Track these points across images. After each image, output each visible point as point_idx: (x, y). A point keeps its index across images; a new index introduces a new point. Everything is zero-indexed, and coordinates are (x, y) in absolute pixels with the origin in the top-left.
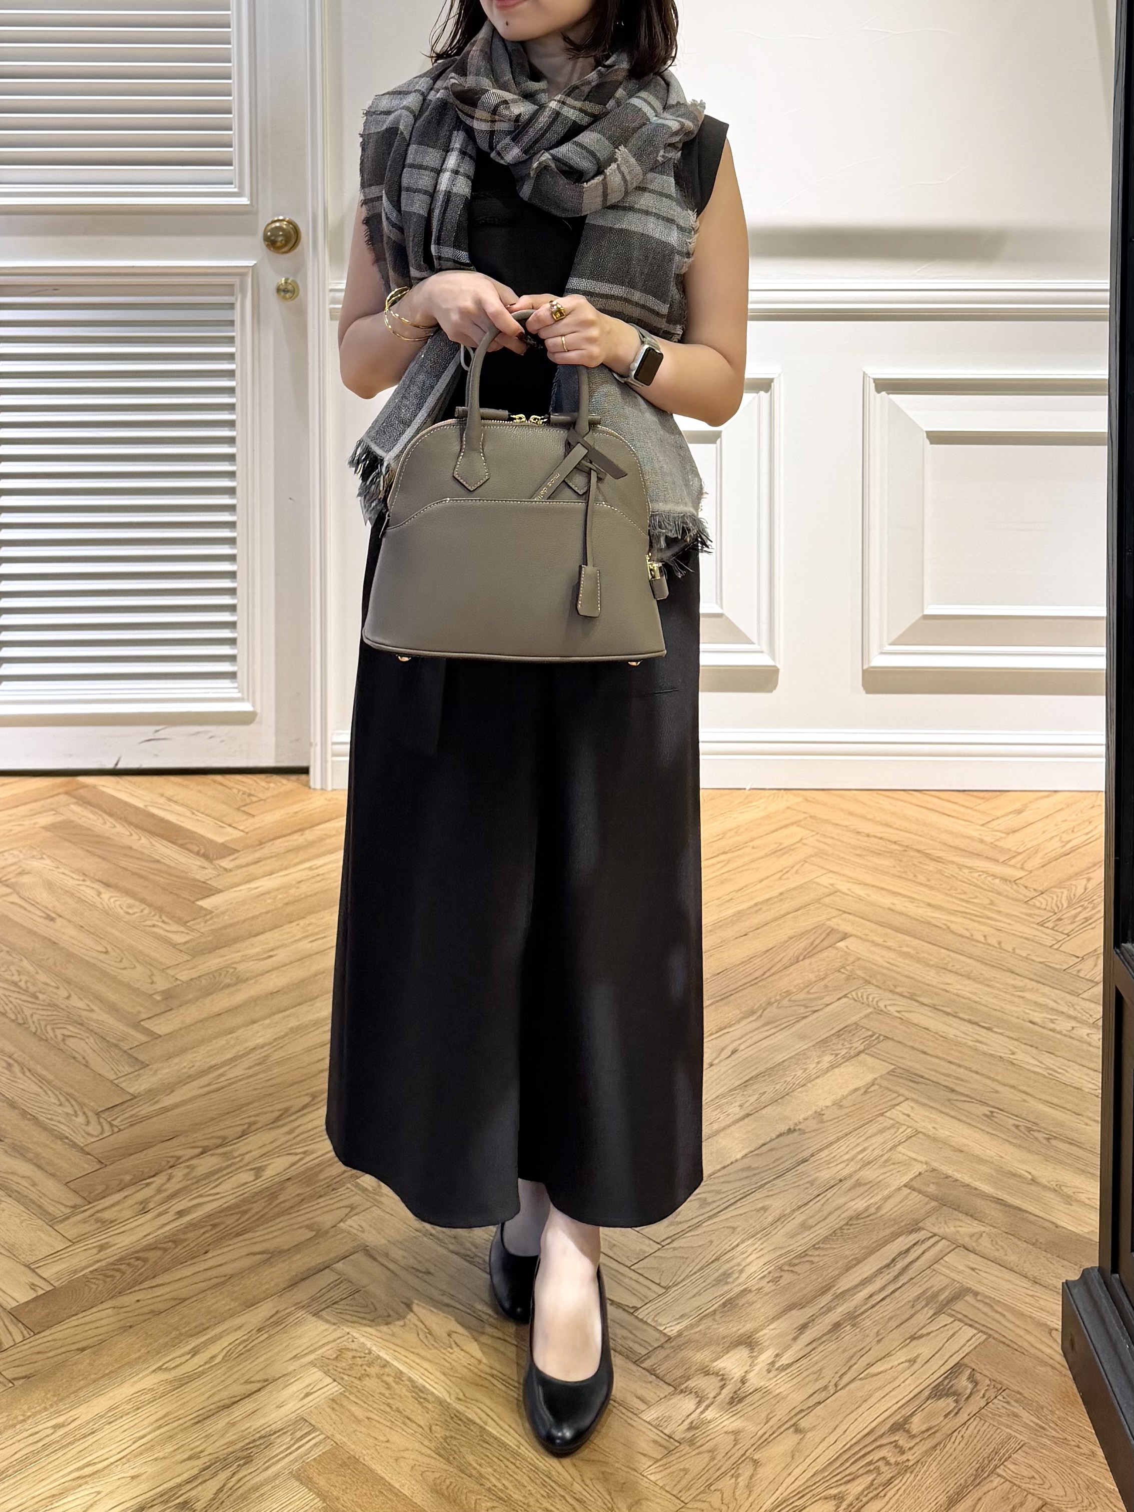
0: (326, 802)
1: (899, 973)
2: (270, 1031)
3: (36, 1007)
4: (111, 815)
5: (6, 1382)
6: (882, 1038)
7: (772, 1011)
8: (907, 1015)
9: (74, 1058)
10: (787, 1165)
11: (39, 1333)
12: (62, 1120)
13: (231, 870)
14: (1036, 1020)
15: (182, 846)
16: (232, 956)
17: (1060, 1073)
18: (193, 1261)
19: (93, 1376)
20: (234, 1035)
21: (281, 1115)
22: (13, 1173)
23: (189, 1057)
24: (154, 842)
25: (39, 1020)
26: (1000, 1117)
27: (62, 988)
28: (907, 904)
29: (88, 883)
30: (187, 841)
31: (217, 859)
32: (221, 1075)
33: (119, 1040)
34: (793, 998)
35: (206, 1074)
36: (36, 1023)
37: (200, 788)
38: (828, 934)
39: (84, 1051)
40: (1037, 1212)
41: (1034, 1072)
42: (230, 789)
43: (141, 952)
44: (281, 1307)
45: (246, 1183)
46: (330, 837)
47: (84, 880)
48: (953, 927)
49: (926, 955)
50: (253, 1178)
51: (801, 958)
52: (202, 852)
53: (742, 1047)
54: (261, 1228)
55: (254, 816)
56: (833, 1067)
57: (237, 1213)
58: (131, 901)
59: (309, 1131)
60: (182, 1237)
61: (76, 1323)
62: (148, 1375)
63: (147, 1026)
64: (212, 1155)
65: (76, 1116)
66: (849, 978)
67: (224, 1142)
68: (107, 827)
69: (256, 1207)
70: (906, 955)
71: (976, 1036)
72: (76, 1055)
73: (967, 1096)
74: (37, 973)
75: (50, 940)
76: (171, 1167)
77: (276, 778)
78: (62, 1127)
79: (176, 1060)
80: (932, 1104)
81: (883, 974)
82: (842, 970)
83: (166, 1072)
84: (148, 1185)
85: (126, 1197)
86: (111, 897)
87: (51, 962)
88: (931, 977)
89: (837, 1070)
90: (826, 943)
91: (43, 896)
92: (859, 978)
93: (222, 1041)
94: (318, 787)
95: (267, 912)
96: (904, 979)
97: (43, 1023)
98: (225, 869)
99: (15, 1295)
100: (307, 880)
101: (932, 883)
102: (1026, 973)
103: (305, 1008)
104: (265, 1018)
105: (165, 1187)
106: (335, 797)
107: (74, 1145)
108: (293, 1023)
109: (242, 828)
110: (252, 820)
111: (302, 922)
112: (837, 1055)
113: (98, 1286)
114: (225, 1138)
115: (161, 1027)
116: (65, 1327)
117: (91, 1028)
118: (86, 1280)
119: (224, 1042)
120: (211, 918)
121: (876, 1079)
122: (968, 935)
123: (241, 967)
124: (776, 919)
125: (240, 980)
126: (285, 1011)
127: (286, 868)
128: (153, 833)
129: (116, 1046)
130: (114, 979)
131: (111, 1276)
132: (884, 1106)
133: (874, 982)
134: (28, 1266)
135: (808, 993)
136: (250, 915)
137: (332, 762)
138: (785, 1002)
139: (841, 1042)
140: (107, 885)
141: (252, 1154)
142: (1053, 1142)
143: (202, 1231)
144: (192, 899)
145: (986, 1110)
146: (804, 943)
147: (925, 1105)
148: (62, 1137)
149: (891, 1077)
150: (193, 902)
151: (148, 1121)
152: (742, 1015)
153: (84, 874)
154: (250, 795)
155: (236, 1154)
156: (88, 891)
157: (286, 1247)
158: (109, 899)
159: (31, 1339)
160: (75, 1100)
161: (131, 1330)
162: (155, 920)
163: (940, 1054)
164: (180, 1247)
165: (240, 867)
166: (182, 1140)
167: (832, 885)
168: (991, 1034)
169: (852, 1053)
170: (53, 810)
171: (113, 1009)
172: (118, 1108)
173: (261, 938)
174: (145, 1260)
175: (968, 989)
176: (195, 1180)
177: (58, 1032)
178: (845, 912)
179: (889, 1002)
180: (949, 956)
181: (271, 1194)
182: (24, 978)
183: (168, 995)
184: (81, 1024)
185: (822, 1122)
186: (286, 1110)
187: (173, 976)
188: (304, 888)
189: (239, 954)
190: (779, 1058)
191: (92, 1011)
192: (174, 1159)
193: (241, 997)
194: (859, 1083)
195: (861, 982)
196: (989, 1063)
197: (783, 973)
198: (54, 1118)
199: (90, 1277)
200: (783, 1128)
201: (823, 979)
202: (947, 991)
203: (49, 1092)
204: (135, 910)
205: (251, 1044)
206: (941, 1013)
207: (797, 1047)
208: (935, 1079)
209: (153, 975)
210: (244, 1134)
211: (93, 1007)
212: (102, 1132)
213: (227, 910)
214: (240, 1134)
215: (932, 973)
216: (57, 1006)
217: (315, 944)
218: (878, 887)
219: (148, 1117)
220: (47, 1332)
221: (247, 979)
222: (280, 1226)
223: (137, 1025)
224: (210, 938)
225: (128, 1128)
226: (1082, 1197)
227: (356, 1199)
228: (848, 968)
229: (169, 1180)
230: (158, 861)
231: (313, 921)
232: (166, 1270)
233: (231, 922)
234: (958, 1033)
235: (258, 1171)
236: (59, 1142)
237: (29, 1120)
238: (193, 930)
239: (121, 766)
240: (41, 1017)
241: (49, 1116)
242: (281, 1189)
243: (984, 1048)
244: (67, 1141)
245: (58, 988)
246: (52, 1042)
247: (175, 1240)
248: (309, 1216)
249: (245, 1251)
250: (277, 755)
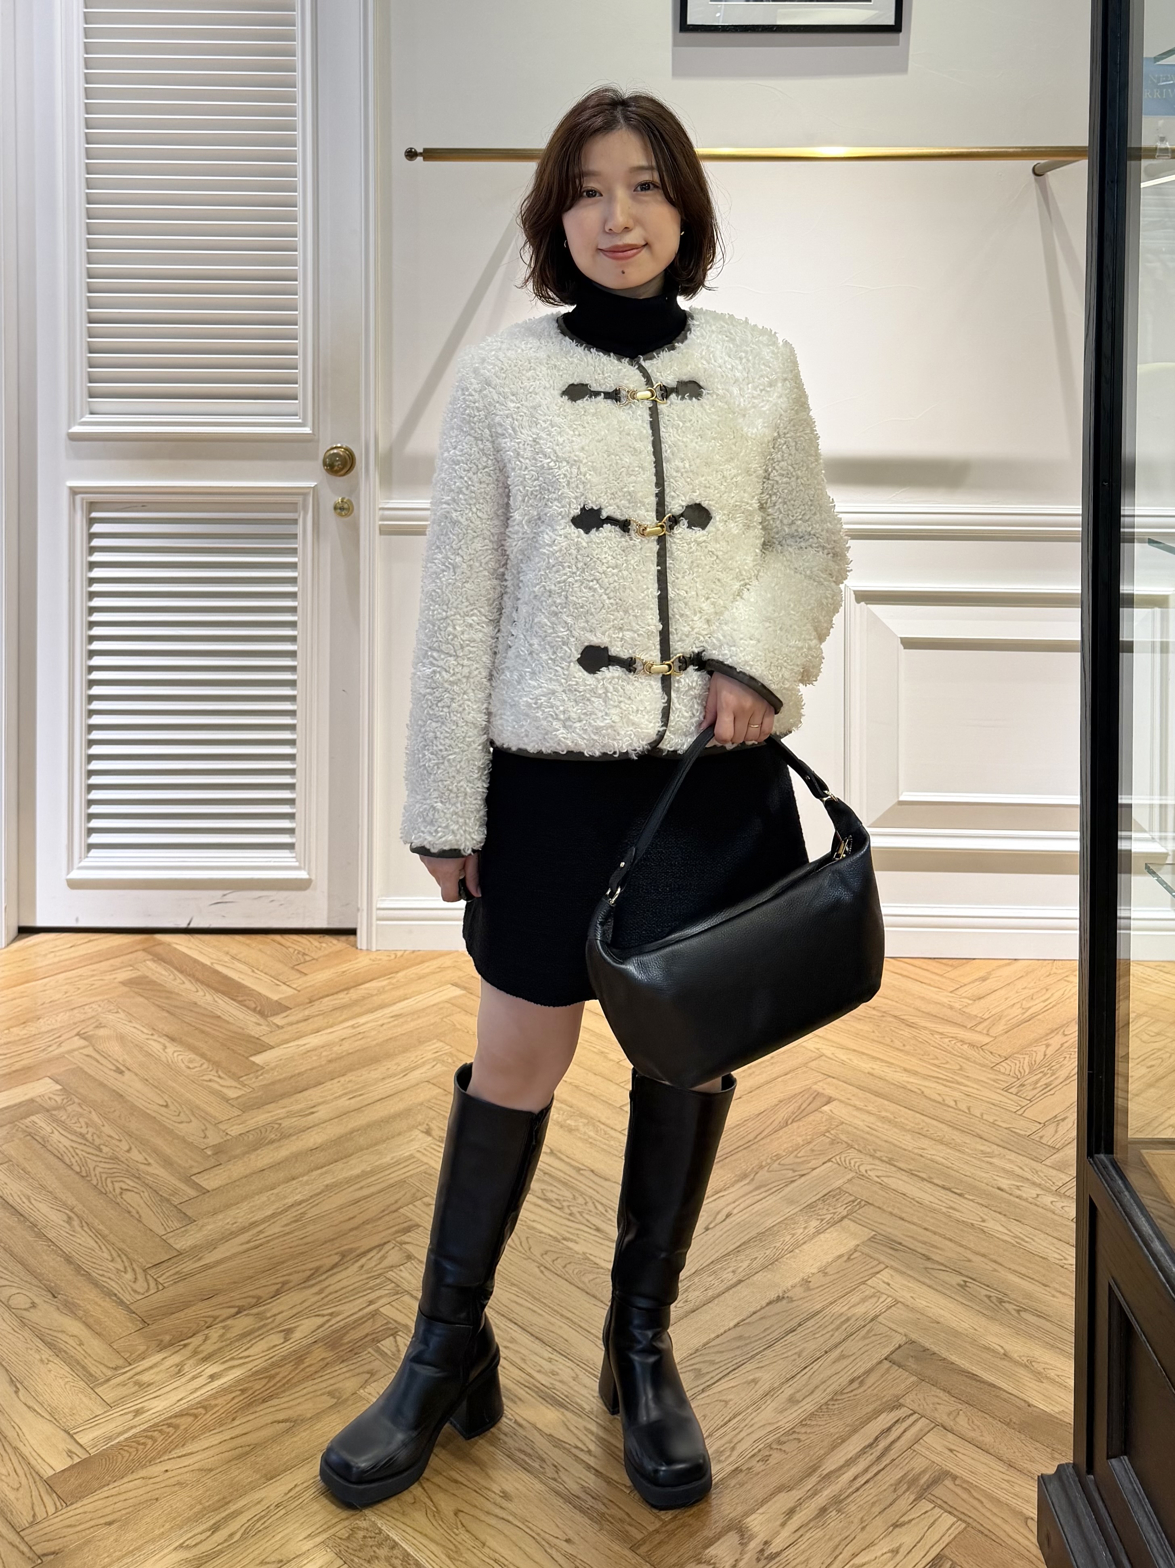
0: (371, 962)
1: (878, 1137)
2: (307, 1187)
3: (100, 1159)
4: (181, 972)
5: (36, 1557)
6: (863, 1203)
7: (763, 1175)
8: (885, 1179)
9: (129, 1212)
10: (775, 1335)
11: (71, 1504)
12: (113, 1277)
13: (282, 1027)
14: (1004, 1187)
15: (239, 1002)
16: (278, 1112)
17: (1027, 1242)
18: (221, 1429)
19: (117, 1554)
20: (275, 1191)
21: (313, 1274)
22: (63, 1332)
23: (232, 1212)
24: (217, 999)
25: (100, 1173)
26: (973, 1286)
27: (124, 1140)
28: (886, 1069)
29: (155, 1037)
30: (245, 998)
31: (272, 1016)
32: (261, 1232)
33: (170, 1195)
34: (782, 1162)
35: (247, 1231)
36: (98, 1175)
37: (261, 946)
38: (814, 1098)
39: (139, 1206)
40: (1010, 1389)
41: (1003, 1241)
42: (287, 948)
43: (198, 1107)
44: (298, 1482)
45: (275, 1346)
46: (372, 996)
47: (152, 1035)
48: (927, 1092)
49: (903, 1120)
50: (282, 1341)
51: (789, 1122)
52: (258, 1009)
53: (735, 1211)
54: (287, 1393)
55: (306, 974)
56: (818, 1232)
57: (265, 1378)
58: (193, 1056)
59: (336, 1292)
60: (213, 1403)
61: (106, 1494)
62: (170, 1553)
63: (197, 1181)
64: (246, 1315)
65: (125, 1272)
66: (832, 1142)
67: (259, 1301)
68: (175, 983)
69: (284, 1371)
70: (884, 1119)
71: (951, 1204)
72: (131, 1209)
73: (942, 1264)
74: (103, 1126)
75: (117, 1093)
76: (208, 1328)
77: (328, 938)
78: (112, 1283)
79: (220, 1216)
80: (909, 1272)
81: (864, 1138)
82: (827, 1134)
83: (211, 1227)
84: (185, 1346)
85: (163, 1359)
86: (175, 1052)
87: (117, 1113)
88: (908, 1142)
89: (822, 1236)
90: (813, 1106)
91: (115, 1049)
92: (842, 1142)
93: (264, 1198)
94: (364, 948)
95: (311, 1069)
96: (883, 1144)
97: (104, 1176)
98: (278, 1026)
99: (53, 1464)
100: (350, 1037)
101: (907, 1048)
102: (993, 1139)
103: (340, 1165)
104: (303, 1175)
105: (201, 1348)
106: (378, 957)
107: (121, 1303)
108: (329, 1180)
109: (294, 986)
110: (305, 978)
111: (342, 1079)
112: (822, 1220)
113: (130, 1453)
114: (259, 1298)
115: (209, 1181)
116: (96, 1497)
117: (147, 1182)
118: (120, 1447)
119: (266, 1199)
120: (262, 1075)
121: (858, 1245)
122: (940, 1099)
123: (285, 1123)
124: (768, 1083)
125: (285, 1136)
126: (322, 1167)
127: (331, 1026)
128: (217, 990)
129: (168, 1200)
130: (171, 1132)
131: (143, 1444)
132: (866, 1273)
133: (856, 1147)
134: (65, 1431)
135: (796, 1157)
136: (297, 1072)
137: (377, 925)
138: (775, 1166)
139: (826, 1207)
140: (172, 1039)
141: (284, 1314)
142: (1022, 1314)
143: (234, 1395)
144: (246, 1055)
145: (959, 1279)
146: (792, 1107)
147: (902, 1273)
148: (110, 1294)
149: (873, 1244)
150: (247, 1058)
151: (191, 1279)
152: (736, 1178)
153: (154, 1029)
154: (304, 954)
155: (269, 1315)
156: (155, 1046)
157: (309, 1416)
158: (175, 1054)
159: (64, 1511)
160: (125, 1255)
161: (157, 1504)
162: (212, 1075)
163: (915, 1220)
164: (210, 1413)
165: (291, 1024)
166: (220, 1299)
167: (818, 1049)
168: (963, 1200)
169: (836, 1218)
170: (131, 966)
171: (167, 1163)
172: (165, 1265)
173: (306, 1093)
174: (176, 1427)
175: (942, 1155)
176: (228, 1342)
177: (117, 1185)
178: (830, 1076)
179: (869, 1167)
180: (923, 1121)
181: (299, 1357)
182: (91, 1130)
183: (218, 1150)
184: (138, 1178)
185: (809, 1289)
186: (317, 1269)
187: (224, 1131)
188: (347, 1046)
189: (284, 1110)
190: (769, 1223)
191: (149, 1164)
192: (212, 1319)
193: (284, 1153)
194: (843, 1250)
195: (845, 1145)
196: (962, 1230)
197: (773, 1137)
198: (105, 1274)
199: (124, 1444)
200: (773, 1295)
201: (810, 1143)
202: (921, 1156)
203: (103, 1247)
204: (196, 1065)
205: (290, 1201)
206: (916, 1178)
207: (788, 1210)
208: (912, 1247)
209: (206, 1129)
210: (277, 1293)
211: (151, 1161)
212: (148, 1289)
213: (276, 1066)
214: (271, 1295)
215: (908, 1137)
216: (117, 1158)
217: (352, 1101)
218: (858, 1052)
219: (191, 1275)
220: (79, 1504)
221: (290, 1135)
222: (305, 1391)
223: (188, 1180)
224: (260, 1093)
225: (172, 1285)
226: (1052, 1374)
227: (376, 1365)
228: (832, 1132)
229: (205, 1340)
230: (219, 1017)
231: (353, 1078)
232: (194, 1438)
233: (278, 1078)
234: (932, 1199)
235: (288, 1333)
236: (107, 1299)
237: (83, 1275)
238: (244, 1085)
239: (192, 925)
240: (102, 1170)
241: (101, 1272)
242: (308, 1353)
243: (957, 1215)
244: (114, 1298)
245: (120, 1141)
246: (110, 1196)
247: (205, 1405)
248: (332, 1381)
249: (270, 1418)
250: (329, 918)
